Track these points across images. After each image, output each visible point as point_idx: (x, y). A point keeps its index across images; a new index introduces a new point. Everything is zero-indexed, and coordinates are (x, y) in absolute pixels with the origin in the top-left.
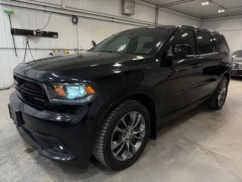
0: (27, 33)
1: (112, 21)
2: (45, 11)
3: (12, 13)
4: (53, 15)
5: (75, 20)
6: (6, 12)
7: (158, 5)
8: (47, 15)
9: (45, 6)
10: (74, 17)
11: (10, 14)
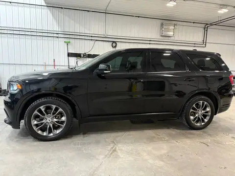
0: (77, 55)
1: (150, 44)
2: (92, 40)
3: (69, 42)
4: (97, 42)
5: (114, 45)
6: (65, 42)
7: (207, 24)
8: (93, 42)
9: (92, 36)
10: (114, 42)
11: (68, 43)
